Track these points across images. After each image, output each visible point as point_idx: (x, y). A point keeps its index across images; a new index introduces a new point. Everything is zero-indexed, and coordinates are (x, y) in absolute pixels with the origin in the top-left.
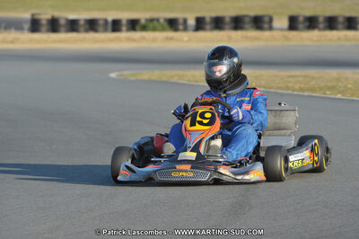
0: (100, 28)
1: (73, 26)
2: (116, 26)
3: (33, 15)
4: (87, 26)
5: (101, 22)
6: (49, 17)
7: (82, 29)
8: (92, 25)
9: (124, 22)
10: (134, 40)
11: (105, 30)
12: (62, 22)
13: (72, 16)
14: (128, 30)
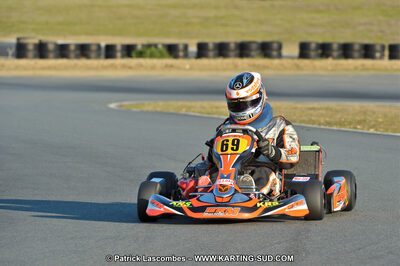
0: (93, 54)
1: (63, 51)
2: (109, 52)
3: (18, 39)
4: (78, 52)
5: (94, 48)
6: (36, 41)
7: (72, 55)
8: (84, 51)
9: (119, 48)
10: (130, 68)
11: (98, 56)
12: (51, 47)
13: (61, 41)
14: (123, 57)
